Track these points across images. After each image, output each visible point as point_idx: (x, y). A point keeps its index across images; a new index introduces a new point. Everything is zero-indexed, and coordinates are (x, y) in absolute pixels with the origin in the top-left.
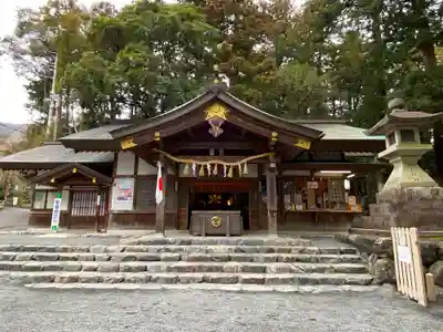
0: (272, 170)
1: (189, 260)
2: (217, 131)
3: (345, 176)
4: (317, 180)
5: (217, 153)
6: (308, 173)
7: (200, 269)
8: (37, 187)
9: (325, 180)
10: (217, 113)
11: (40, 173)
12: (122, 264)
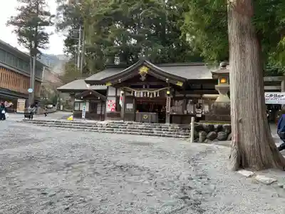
0: (168, 95)
2: (143, 78)
5: (146, 87)
6: (199, 96)
8: (76, 100)
10: (144, 70)
11: (77, 94)
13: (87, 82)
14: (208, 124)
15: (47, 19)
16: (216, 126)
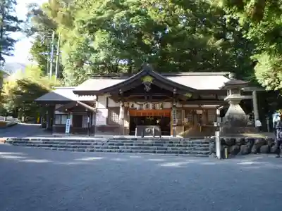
1: (136, 145)
2: (148, 88)
3: (217, 108)
4: (202, 109)
6: (197, 106)
7: (140, 148)
9: (207, 109)
10: (148, 80)
12: (109, 146)
13: (76, 92)
14: (230, 138)
15: (14, 24)
16: (238, 139)
